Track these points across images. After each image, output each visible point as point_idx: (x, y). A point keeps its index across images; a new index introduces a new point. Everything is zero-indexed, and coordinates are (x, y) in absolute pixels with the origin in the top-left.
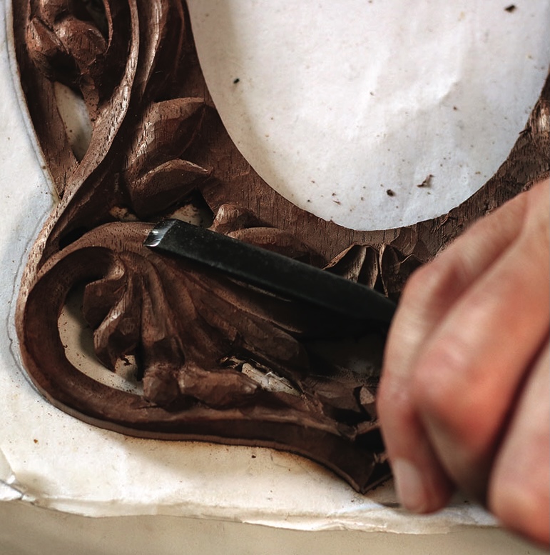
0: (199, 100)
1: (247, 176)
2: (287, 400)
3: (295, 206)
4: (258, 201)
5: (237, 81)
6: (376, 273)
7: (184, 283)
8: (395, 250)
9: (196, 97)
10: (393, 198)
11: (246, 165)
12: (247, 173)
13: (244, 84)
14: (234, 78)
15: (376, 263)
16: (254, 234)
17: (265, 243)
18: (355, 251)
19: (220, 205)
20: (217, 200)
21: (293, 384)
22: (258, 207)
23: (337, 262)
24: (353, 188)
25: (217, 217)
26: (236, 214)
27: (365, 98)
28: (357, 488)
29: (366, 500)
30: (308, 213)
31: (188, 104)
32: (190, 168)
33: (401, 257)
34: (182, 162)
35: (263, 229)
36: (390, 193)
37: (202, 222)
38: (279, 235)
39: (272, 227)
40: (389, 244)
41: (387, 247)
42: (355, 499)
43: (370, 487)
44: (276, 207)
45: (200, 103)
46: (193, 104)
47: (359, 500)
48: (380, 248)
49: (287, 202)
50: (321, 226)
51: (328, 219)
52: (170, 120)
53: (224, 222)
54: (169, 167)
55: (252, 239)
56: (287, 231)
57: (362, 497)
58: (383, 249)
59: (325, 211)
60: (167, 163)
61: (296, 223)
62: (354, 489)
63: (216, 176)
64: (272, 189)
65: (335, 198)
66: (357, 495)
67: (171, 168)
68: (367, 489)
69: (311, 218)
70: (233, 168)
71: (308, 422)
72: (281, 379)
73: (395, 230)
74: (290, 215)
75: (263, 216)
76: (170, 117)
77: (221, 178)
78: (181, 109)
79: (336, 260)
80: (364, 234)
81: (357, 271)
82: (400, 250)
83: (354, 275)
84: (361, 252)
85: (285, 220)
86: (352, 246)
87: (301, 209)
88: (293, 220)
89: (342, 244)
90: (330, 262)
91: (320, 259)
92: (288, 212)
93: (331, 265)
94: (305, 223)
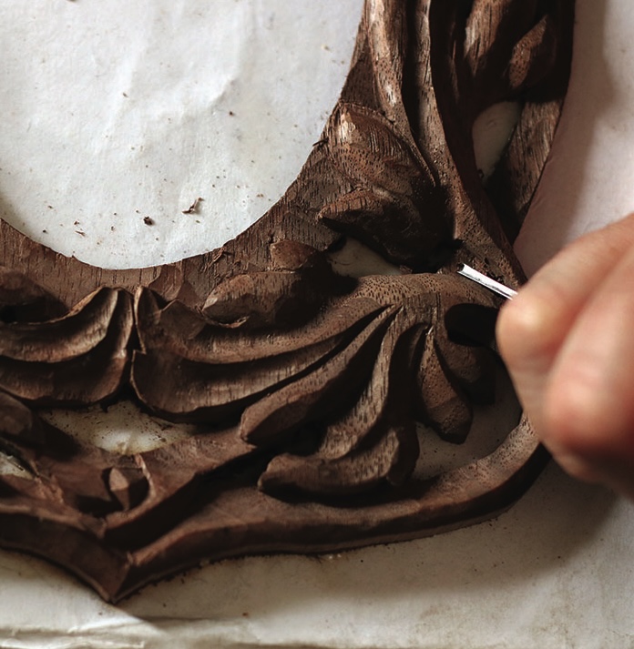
2: (16, 485)
3: (27, 238)
6: (130, 323)
8: (154, 293)
10: (152, 228)
15: (131, 310)
18: (103, 295)
21: (24, 465)
23: (80, 309)
24: (101, 215)
27: (116, 102)
28: (106, 596)
29: (118, 612)
30: (44, 247)
33: (162, 303)
36: (148, 222)
38: (7, 275)
40: (147, 286)
41: (145, 290)
42: (104, 612)
43: (122, 596)
44: (3, 239)
47: (109, 611)
48: (135, 292)
49: (17, 233)
50: (61, 264)
51: (69, 255)
56: (17, 270)
57: (112, 608)
58: (139, 292)
59: (66, 244)
61: (28, 260)
62: (102, 598)
65: (78, 228)
66: (106, 606)
68: (119, 598)
69: (49, 254)
71: (44, 513)
72: (9, 458)
73: (155, 268)
74: (21, 249)
79: (79, 307)
80: (115, 273)
81: (106, 321)
82: (161, 294)
83: (102, 326)
84: (111, 297)
85: (14, 256)
86: (100, 289)
87: (34, 243)
88: (25, 256)
89: (86, 286)
90: (72, 310)
91: (59, 306)
92: (18, 246)
93: (72, 313)
94: (40, 260)
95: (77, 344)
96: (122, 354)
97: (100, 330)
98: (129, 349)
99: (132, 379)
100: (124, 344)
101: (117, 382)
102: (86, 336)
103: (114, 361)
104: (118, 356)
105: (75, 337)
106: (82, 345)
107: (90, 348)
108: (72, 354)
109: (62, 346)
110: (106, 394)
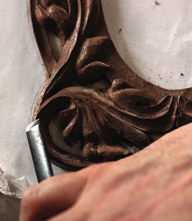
0: (105, 37)
1: (124, 68)
3: (144, 80)
4: (129, 78)
5: (120, 30)
6: (176, 106)
7: (99, 111)
8: (184, 97)
9: (104, 36)
10: (183, 77)
11: (124, 63)
12: (125, 67)
13: (123, 31)
14: (119, 29)
15: (176, 103)
16: (127, 91)
17: (132, 95)
18: (168, 98)
19: (114, 80)
20: (113, 77)
22: (129, 80)
23: (161, 102)
24: (167, 73)
25: (113, 84)
26: (120, 83)
27: (172, 37)
30: (149, 83)
31: (101, 39)
32: (102, 65)
33: (187, 100)
34: (98, 62)
35: (131, 89)
36: (182, 75)
37: (106, 86)
38: (137, 92)
39: (135, 88)
40: (182, 95)
41: (181, 97)
44: (136, 80)
45: (106, 39)
46: (103, 39)
48: (178, 97)
49: (141, 79)
50: (154, 88)
51: (157, 85)
52: (94, 45)
53: (116, 86)
54: (93, 64)
55: (127, 93)
56: (140, 90)
58: (179, 97)
59: (156, 82)
60: (93, 63)
61: (144, 87)
63: (112, 68)
64: (135, 73)
65: (160, 77)
67: (94, 65)
69: (150, 85)
70: (119, 65)
72: (138, 149)
73: (184, 89)
74: (142, 83)
75: (131, 84)
76: (94, 44)
77: (114, 69)
78: (98, 41)
79: (160, 101)
80: (172, 91)
81: (169, 106)
82: (186, 98)
83: (168, 108)
84: (170, 98)
85: (140, 86)
86: (167, 96)
87: (146, 81)
88: (143, 86)
89: (163, 95)
90: (158, 103)
91: (154, 101)
92: (141, 82)
93: (158, 104)
94: (148, 87)
95: (160, 113)
96: (174, 116)
97: (167, 109)
98: (176, 114)
99: (177, 124)
100: (174, 114)
101: (172, 125)
102: (163, 111)
103: (171, 119)
104: (173, 117)
105: (159, 111)
106: (161, 114)
107: (164, 114)
108: (158, 116)
109: (155, 114)
110: (169, 129)
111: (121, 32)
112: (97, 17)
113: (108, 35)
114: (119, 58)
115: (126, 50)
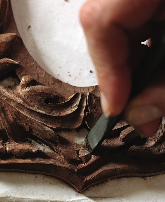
0: (14, 34)
1: (33, 65)
2: (50, 155)
3: (53, 77)
4: (38, 74)
5: (29, 27)
6: (85, 104)
7: (8, 108)
8: (93, 94)
9: (13, 33)
10: (92, 74)
11: (33, 60)
12: (34, 64)
13: (32, 28)
14: (28, 26)
15: (85, 100)
16: (36, 88)
17: (41, 92)
18: (77, 95)
19: (23, 77)
20: (22, 74)
21: (52, 149)
22: (38, 77)
23: (70, 99)
24: (76, 70)
25: (22, 81)
26: (29, 80)
28: (78, 190)
29: (81, 195)
30: (58, 80)
31: (10, 36)
32: (11, 62)
33: (96, 97)
34: (7, 59)
35: (40, 86)
36: (91, 72)
37: (15, 83)
38: (46, 89)
39: (44, 85)
40: (90, 92)
41: (90, 94)
42: (77, 195)
43: (83, 190)
44: (45, 77)
45: (15, 36)
46: (12, 36)
47: (79, 195)
48: (87, 94)
49: (50, 75)
50: (63, 85)
51: (66, 82)
52: (3, 42)
53: (25, 83)
54: (2, 61)
55: (36, 90)
56: (49, 87)
57: (80, 194)
58: (88, 94)
59: (65, 79)
60: (1, 60)
61: (53, 84)
62: (76, 191)
63: (21, 65)
64: (44, 70)
65: (69, 74)
66: (78, 193)
67: (3, 61)
68: (82, 191)
69: (59, 82)
70: (28, 62)
71: (58, 164)
72: (47, 146)
73: (93, 87)
74: (51, 80)
75: (40, 81)
76: (3, 41)
77: (23, 66)
78: (7, 38)
79: (69, 99)
80: (81, 88)
81: (78, 103)
82: (95, 95)
83: (77, 105)
84: (79, 95)
85: (49, 82)
86: (76, 93)
87: (55, 78)
88: (52, 83)
89: (72, 92)
90: (67, 100)
91: (63, 98)
92: (50, 79)
93: (67, 101)
94: (57, 84)
95: (69, 111)
96: (83, 114)
97: (76, 106)
98: (85, 112)
99: (86, 121)
100: (83, 111)
101: (81, 122)
102: (71, 108)
103: (80, 116)
104: (82, 114)
105: (68, 108)
106: (70, 111)
107: (73, 112)
108: (67, 114)
109: (64, 111)
110: (78, 126)
111: (30, 29)
112: (6, 13)
113: (17, 32)
114: (28, 55)
115: (35, 47)
